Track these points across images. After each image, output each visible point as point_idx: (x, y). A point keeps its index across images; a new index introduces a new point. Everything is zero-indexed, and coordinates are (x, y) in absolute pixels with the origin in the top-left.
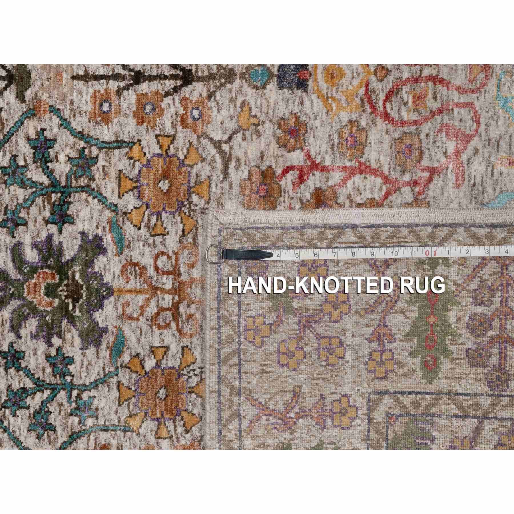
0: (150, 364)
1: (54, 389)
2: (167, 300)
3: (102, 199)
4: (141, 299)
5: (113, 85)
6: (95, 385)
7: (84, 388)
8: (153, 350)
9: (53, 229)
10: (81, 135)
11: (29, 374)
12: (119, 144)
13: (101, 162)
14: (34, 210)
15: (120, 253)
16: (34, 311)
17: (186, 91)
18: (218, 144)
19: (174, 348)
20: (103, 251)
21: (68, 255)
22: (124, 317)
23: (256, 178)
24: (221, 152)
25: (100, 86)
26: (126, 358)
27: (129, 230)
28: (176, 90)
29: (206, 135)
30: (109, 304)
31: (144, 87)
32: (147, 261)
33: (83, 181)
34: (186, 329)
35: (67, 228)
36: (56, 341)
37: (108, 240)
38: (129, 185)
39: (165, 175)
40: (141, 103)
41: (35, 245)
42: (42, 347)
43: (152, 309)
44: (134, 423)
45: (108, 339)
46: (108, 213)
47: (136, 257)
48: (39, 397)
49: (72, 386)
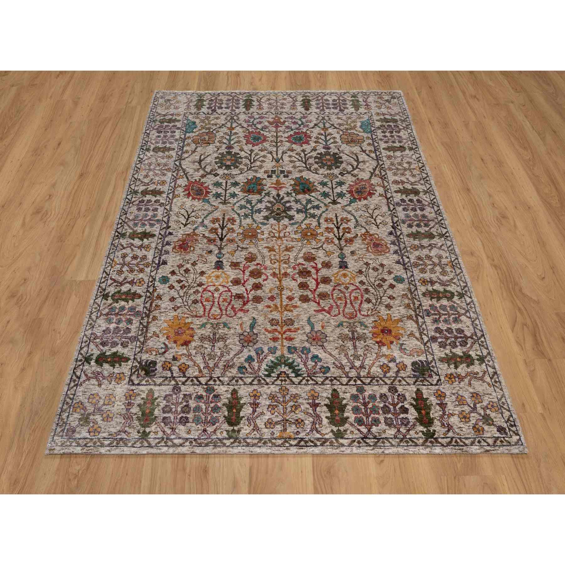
0: (259, 231)
1: (252, 210)
2: (277, 235)
3: (304, 220)
4: (277, 229)
5: (335, 222)
6: (253, 219)
7: (252, 216)
8: (263, 232)
9: (295, 209)
10: (321, 215)
11: (256, 205)
12: (319, 224)
13: (314, 220)
14: (300, 205)
15: (290, 224)
16: (273, 206)
17: (335, 239)
18: (322, 246)
19: (263, 237)
20: (290, 220)
21: (288, 213)
22: (272, 225)
23: (313, 256)
24: (319, 248)
25: (334, 219)
26: (260, 226)
27: (296, 226)
28: (336, 236)
29: (324, 244)
30: (275, 222)
31: (335, 229)
32: (287, 230)
33: (309, 216)
34: (268, 240)
35: (296, 213)
36: (265, 210)
37: (292, 222)
38: (308, 226)
39: (311, 234)
40: (332, 229)
41: (291, 206)
42: (263, 207)
43: (274, 231)
44: (242, 228)
45: (265, 221)
46: (300, 221)
47: (288, 228)
48: (249, 207)
49: (252, 214)
